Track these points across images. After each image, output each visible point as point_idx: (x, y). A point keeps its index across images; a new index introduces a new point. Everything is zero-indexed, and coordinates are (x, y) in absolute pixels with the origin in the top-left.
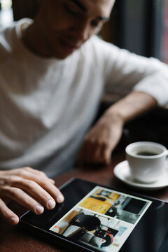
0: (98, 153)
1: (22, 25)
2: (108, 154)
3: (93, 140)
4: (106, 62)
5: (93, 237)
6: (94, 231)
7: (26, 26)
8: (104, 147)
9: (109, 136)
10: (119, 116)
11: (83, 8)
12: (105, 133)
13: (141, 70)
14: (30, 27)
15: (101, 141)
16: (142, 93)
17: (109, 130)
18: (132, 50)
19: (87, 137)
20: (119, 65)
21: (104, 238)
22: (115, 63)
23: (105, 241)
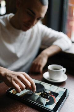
0: (37, 68)
1: (10, 16)
2: (41, 69)
3: (36, 63)
4: (42, 32)
5: (39, 97)
6: (40, 93)
7: (11, 17)
8: (40, 66)
9: (42, 62)
10: (46, 54)
11: (34, 14)
12: (41, 61)
13: (56, 36)
14: (13, 17)
15: (39, 64)
16: (56, 45)
17: (42, 60)
18: (53, 28)
19: (33, 62)
20: (48, 34)
21: (48, 99)
22: (46, 33)
23: (49, 101)
